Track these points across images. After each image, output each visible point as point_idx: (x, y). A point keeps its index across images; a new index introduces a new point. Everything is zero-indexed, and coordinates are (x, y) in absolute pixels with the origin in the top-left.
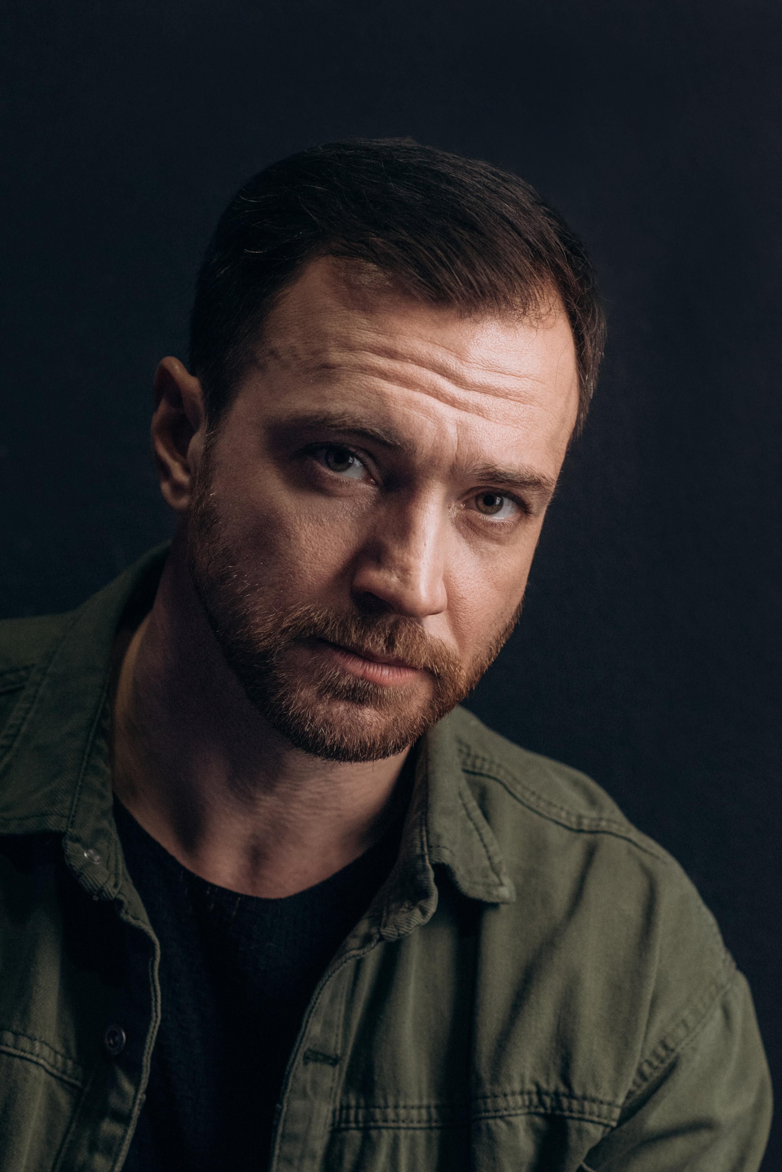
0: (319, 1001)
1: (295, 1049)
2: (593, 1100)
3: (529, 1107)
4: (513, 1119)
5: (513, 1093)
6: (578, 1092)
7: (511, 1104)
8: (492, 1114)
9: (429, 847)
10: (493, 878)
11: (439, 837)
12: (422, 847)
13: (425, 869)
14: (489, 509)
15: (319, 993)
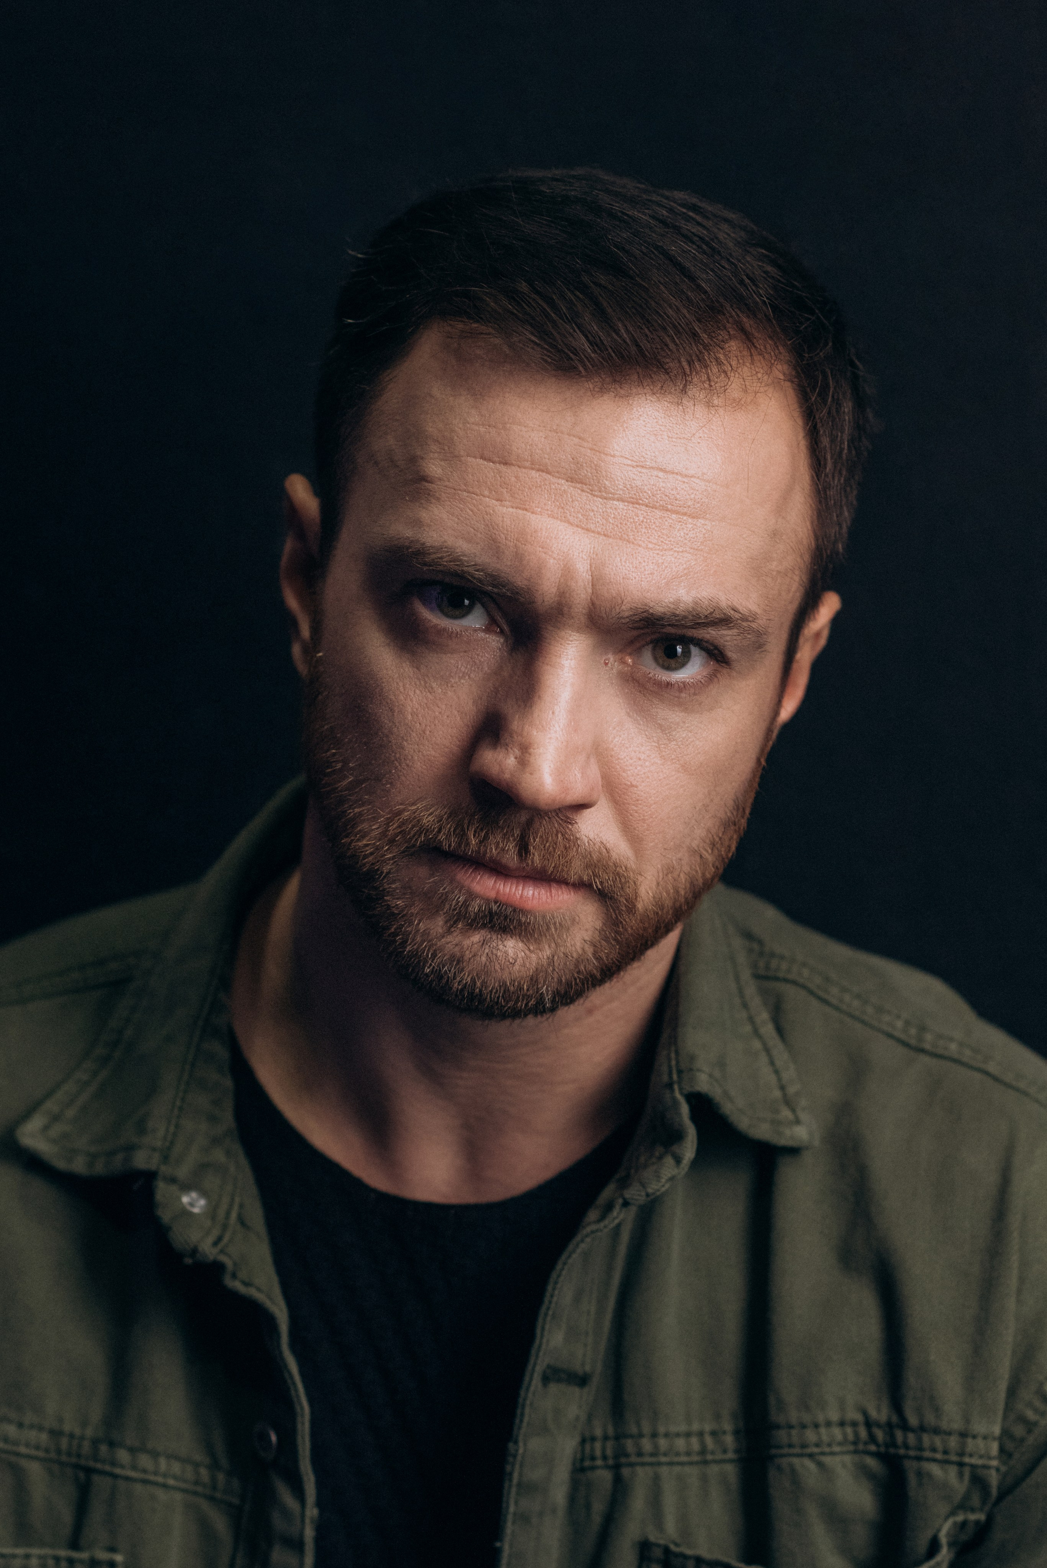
0: (555, 1299)
1: (530, 1366)
2: (936, 1431)
3: (855, 1443)
4: (827, 1460)
5: (828, 1424)
6: (913, 1421)
7: (825, 1438)
8: (797, 1450)
9: (680, 1072)
10: (786, 1113)
11: (692, 1058)
12: (670, 1074)
13: (675, 1102)
14: (673, 662)
15: (554, 1289)
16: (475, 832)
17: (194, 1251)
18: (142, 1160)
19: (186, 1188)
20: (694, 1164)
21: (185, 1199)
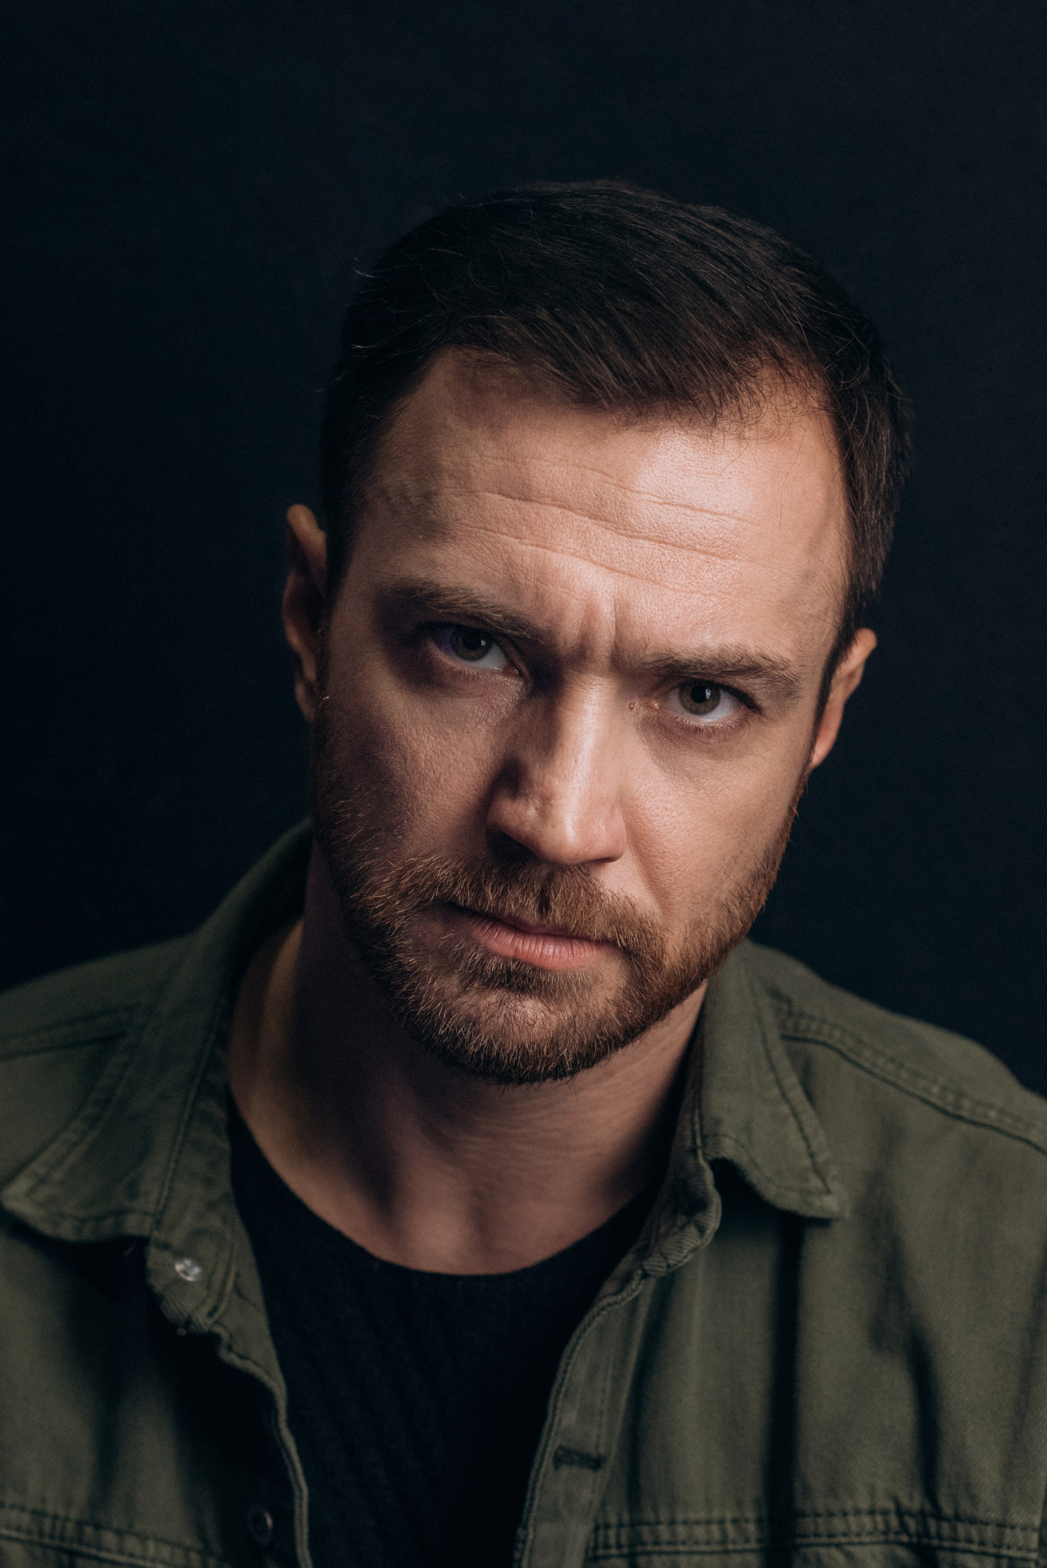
0: (568, 1376)
1: (541, 1448)
2: (973, 1521)
3: (885, 1533)
4: (857, 1551)
5: (857, 1512)
6: (948, 1509)
7: (854, 1528)
8: (824, 1540)
9: (704, 1137)
10: (815, 1183)
11: (717, 1122)
12: (694, 1138)
13: (699, 1170)
14: (702, 707)
15: (567, 1365)
16: (493, 887)
17: (188, 1322)
18: (133, 1225)
19: (180, 1255)
20: (719, 1234)
21: (179, 1267)
